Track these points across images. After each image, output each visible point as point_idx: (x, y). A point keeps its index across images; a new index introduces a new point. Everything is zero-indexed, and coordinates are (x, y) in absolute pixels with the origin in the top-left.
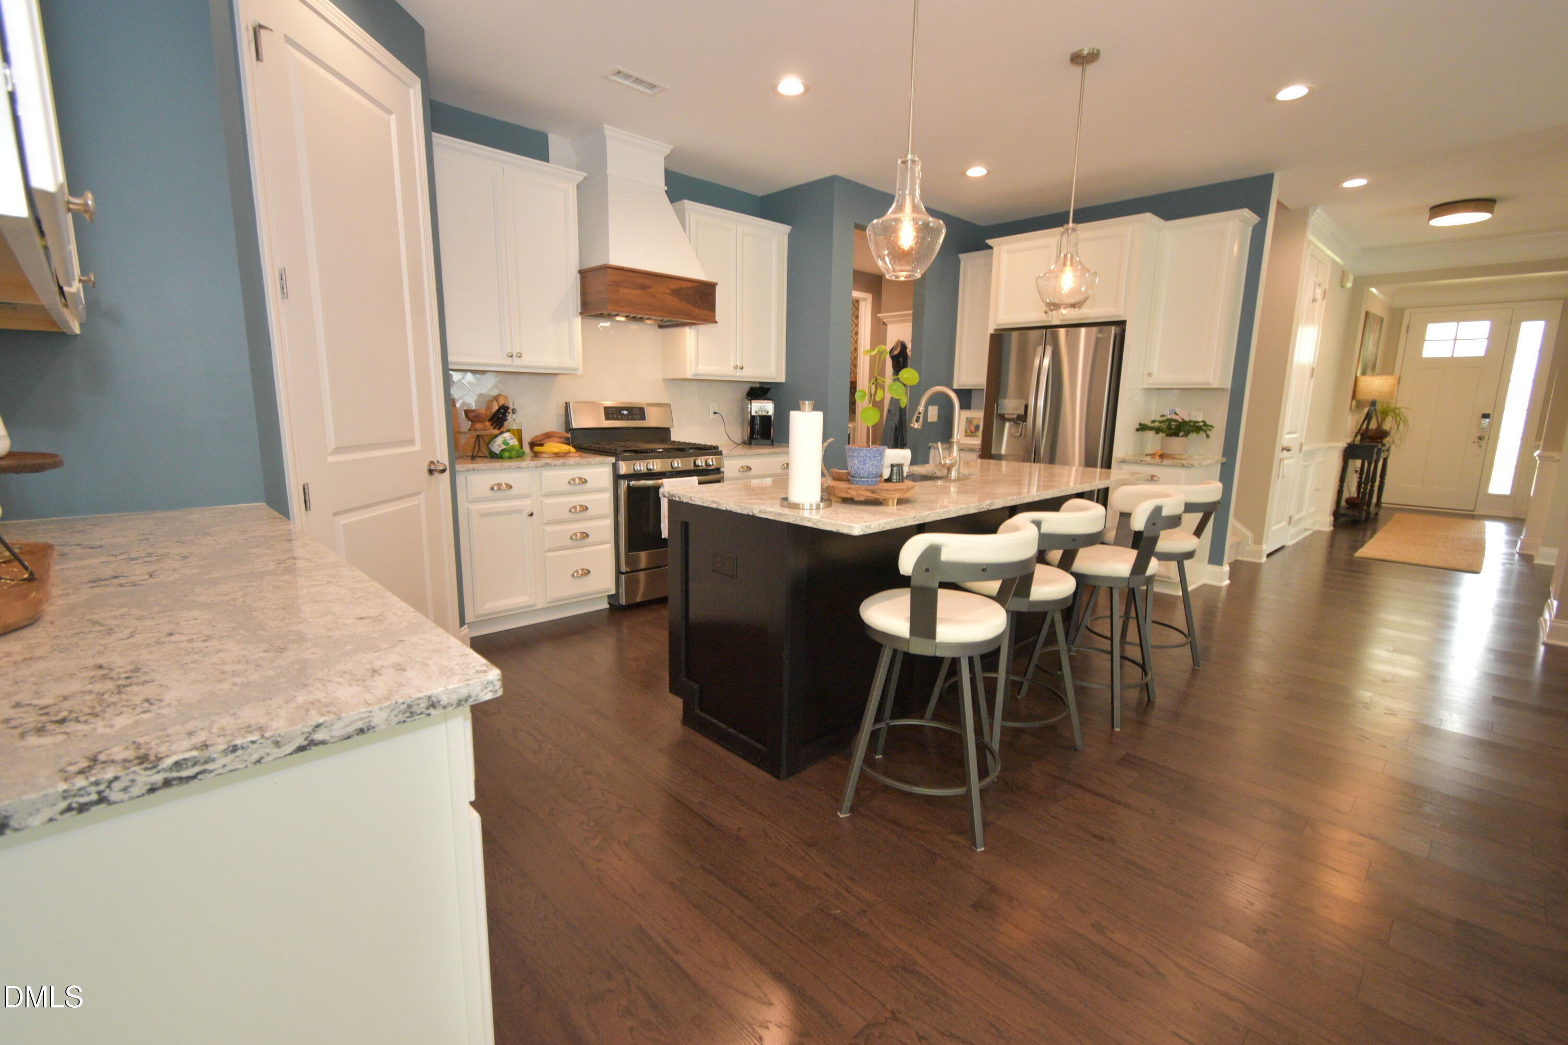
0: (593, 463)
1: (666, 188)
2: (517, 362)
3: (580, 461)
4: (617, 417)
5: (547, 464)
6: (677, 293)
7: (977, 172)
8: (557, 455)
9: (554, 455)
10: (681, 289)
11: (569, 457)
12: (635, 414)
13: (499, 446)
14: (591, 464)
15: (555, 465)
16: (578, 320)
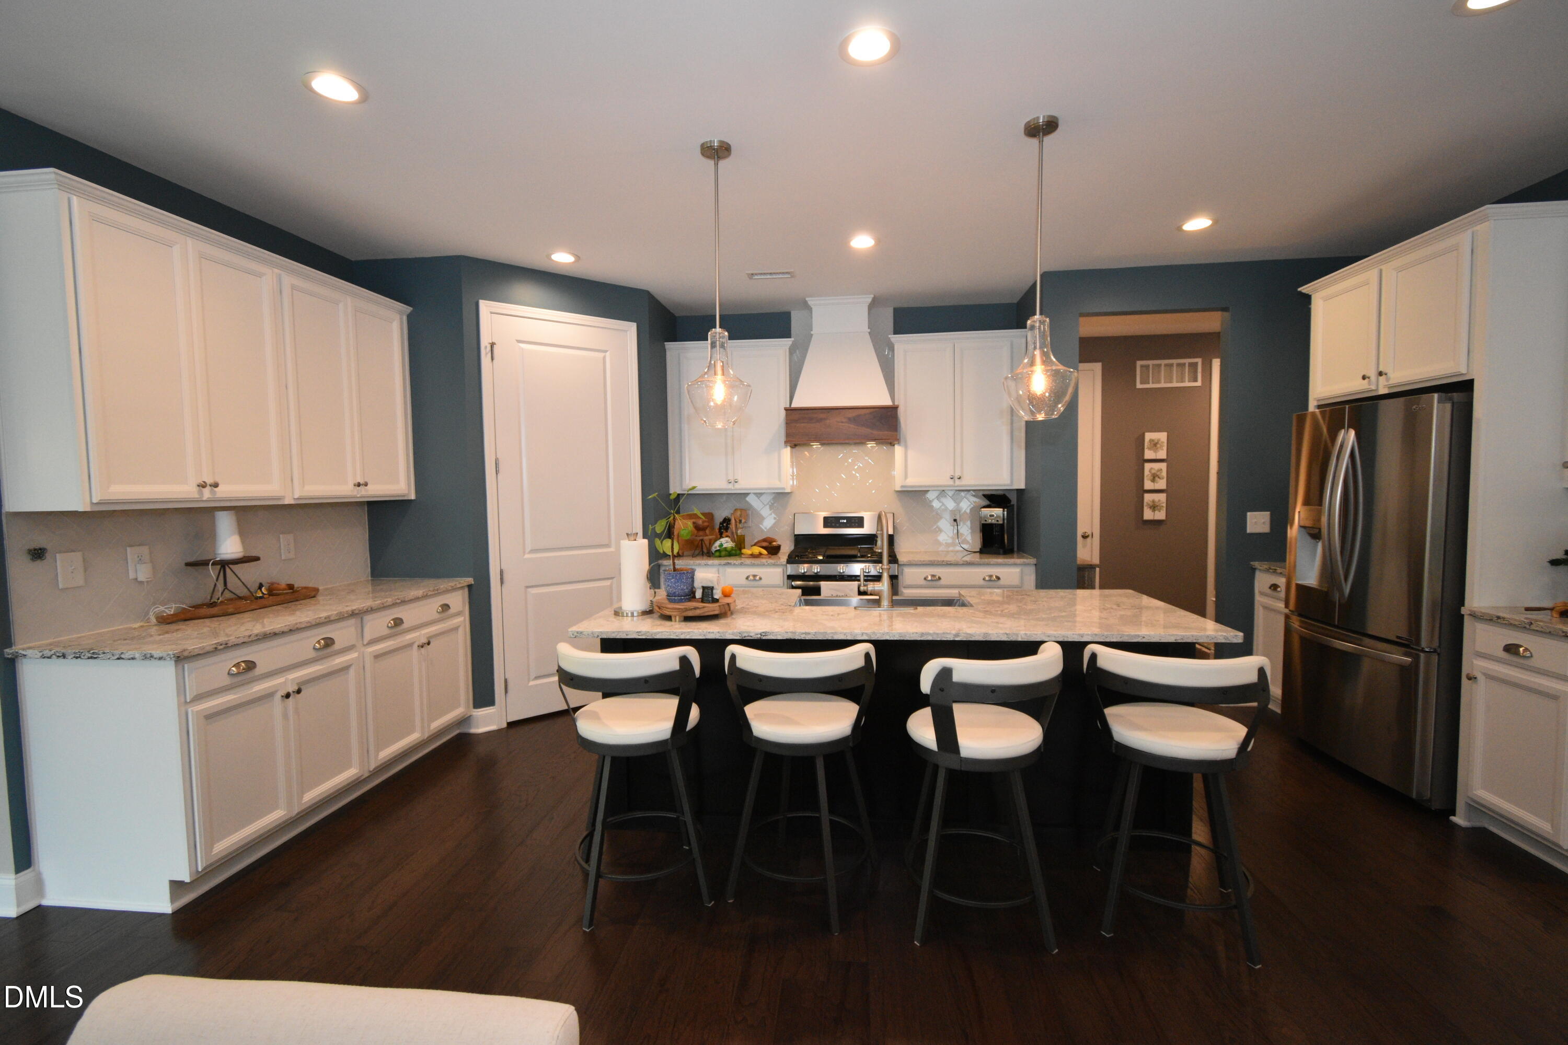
0: (766, 564)
1: (869, 330)
2: (737, 486)
3: (755, 562)
4: (835, 525)
5: (728, 563)
6: (855, 420)
7: (1198, 224)
8: (753, 556)
9: (750, 556)
10: (859, 416)
11: (762, 558)
12: (853, 523)
13: (716, 547)
14: (764, 565)
15: (734, 564)
16: (787, 451)
